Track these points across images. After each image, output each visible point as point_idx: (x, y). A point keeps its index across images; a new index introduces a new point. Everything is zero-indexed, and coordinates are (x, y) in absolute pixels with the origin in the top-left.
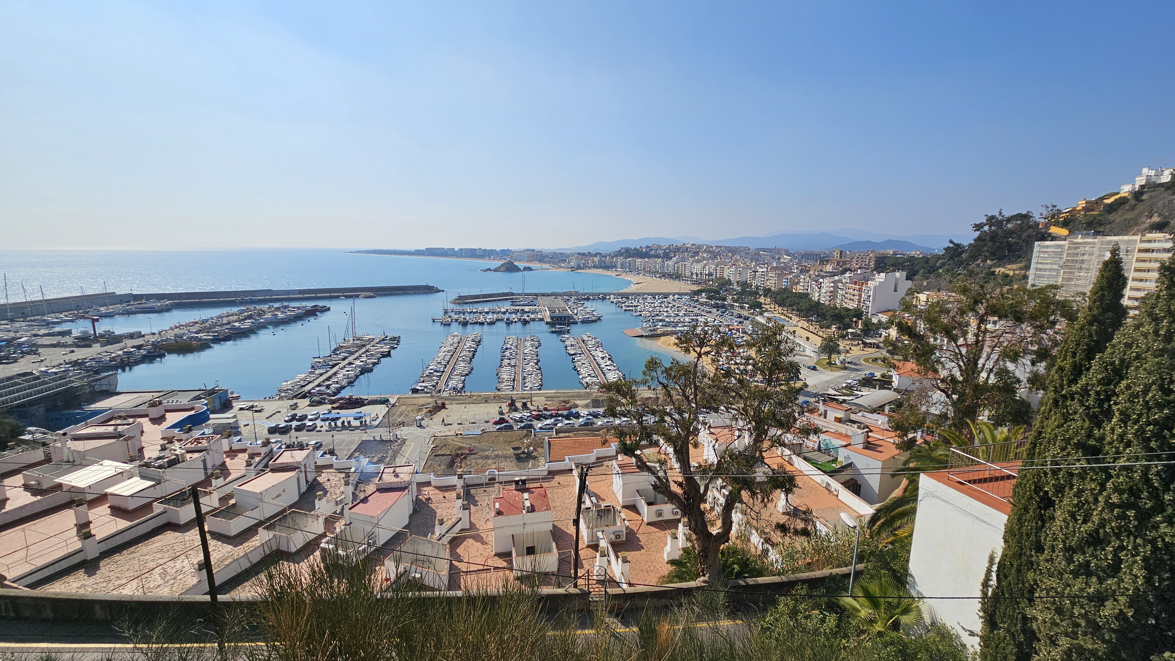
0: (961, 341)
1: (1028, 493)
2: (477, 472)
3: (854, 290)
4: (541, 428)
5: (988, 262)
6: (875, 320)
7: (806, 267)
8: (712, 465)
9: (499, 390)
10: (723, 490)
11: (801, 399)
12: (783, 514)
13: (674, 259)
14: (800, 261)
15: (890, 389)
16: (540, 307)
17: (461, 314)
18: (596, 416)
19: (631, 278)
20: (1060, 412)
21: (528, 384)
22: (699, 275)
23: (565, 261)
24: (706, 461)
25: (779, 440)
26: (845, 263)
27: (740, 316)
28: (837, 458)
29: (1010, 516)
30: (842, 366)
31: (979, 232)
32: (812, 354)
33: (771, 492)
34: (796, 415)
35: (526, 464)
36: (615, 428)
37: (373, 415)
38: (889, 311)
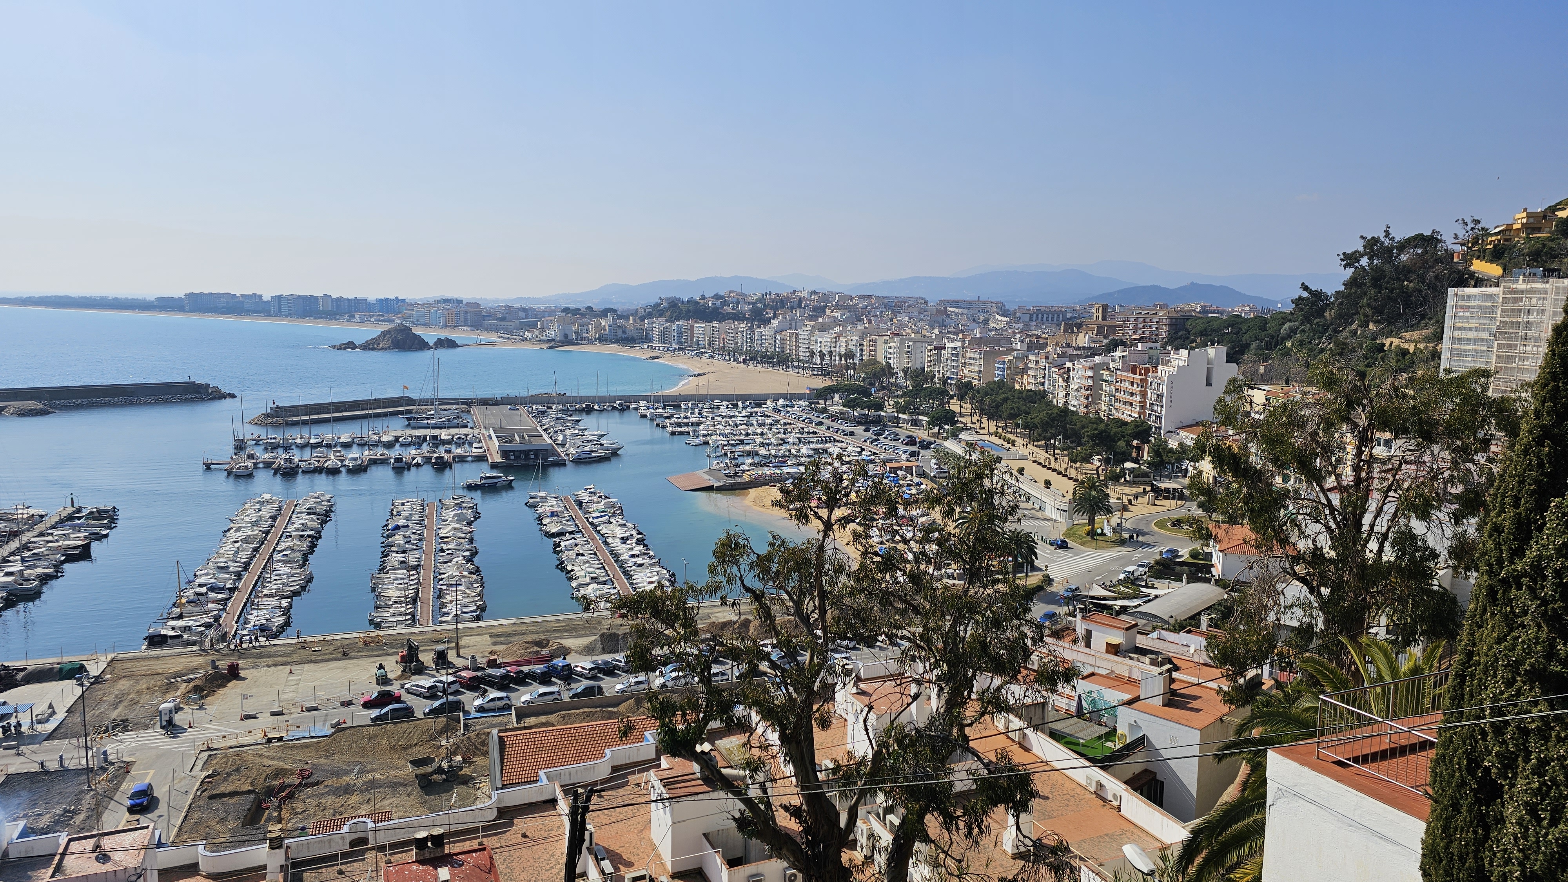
0: (1331, 482)
1: (1457, 774)
2: (322, 827)
3: (1132, 383)
4: (481, 709)
5: (1371, 326)
6: (1173, 444)
7: (1038, 337)
8: (863, 761)
9: (378, 626)
10: (890, 817)
11: (1038, 610)
12: (1015, 857)
13: (774, 323)
14: (1027, 326)
15: (1208, 581)
16: (476, 431)
17: (281, 451)
18: (610, 671)
19: (683, 362)
20: (1500, 611)
21: (449, 606)
22: (827, 357)
23: (535, 325)
24: (850, 754)
25: (998, 699)
26: (1113, 329)
27: (911, 441)
28: (1115, 730)
29: (1429, 824)
30: (1116, 537)
31: (1353, 270)
32: (1058, 516)
33: (985, 813)
34: (1029, 642)
35: (445, 796)
36: (652, 696)
37: (41, 708)
38: (1197, 424)
